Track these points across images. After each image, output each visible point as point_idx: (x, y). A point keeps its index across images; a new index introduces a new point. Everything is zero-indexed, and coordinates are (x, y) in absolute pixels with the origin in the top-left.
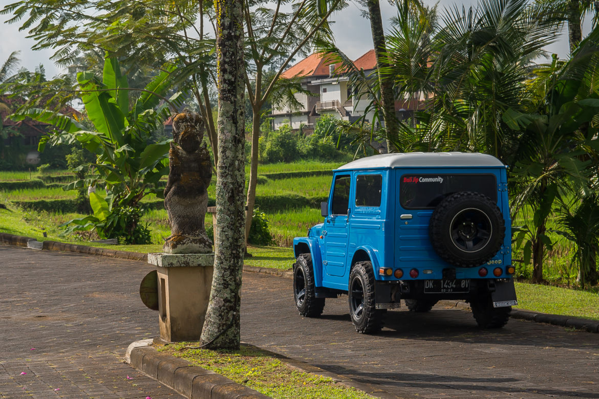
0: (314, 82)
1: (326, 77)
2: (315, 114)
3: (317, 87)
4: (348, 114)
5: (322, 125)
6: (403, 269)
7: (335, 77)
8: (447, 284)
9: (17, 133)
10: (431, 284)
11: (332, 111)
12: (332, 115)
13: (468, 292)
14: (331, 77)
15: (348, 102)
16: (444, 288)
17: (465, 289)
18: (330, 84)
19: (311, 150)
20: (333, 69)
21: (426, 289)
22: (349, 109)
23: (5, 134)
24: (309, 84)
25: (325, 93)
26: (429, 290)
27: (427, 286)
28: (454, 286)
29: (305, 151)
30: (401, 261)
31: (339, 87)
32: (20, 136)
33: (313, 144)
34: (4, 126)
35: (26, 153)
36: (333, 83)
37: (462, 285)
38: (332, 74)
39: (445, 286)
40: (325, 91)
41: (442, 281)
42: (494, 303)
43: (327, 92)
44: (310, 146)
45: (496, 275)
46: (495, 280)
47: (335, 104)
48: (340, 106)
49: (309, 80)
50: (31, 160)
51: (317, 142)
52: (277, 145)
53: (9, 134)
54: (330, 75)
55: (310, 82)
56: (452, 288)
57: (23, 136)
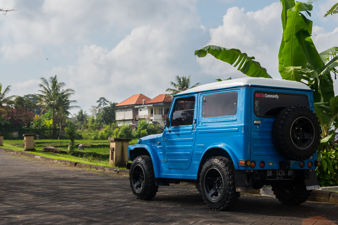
0: (136, 107)
1: (142, 105)
2: (136, 120)
3: (137, 109)
4: (151, 120)
5: (141, 125)
6: (256, 161)
7: (145, 105)
8: (280, 173)
9: (9, 123)
10: (271, 173)
11: (144, 119)
12: (145, 120)
13: (291, 179)
14: (144, 105)
15: (152, 115)
16: (278, 176)
17: (290, 177)
18: (144, 108)
19: (138, 135)
20: (145, 101)
21: (268, 176)
22: (151, 118)
23: (3, 123)
24: (134, 108)
25: (141, 111)
26: (270, 177)
27: (269, 175)
28: (284, 175)
29: (135, 136)
30: (255, 155)
31: (147, 109)
32: (10, 124)
33: (138, 133)
34: (3, 120)
35: (12, 132)
36: (145, 107)
37: (289, 174)
38: (144, 103)
39: (279, 174)
40: (141, 110)
41: (277, 171)
42: (307, 187)
43: (142, 111)
44: (137, 133)
45: (309, 167)
46: (308, 170)
47: (146, 116)
48: (148, 117)
49: (133, 106)
50: (14, 135)
51: (140, 132)
52: (123, 132)
53: (5, 123)
54: (143, 104)
55: (134, 107)
56: (283, 175)
57: (11, 124)
